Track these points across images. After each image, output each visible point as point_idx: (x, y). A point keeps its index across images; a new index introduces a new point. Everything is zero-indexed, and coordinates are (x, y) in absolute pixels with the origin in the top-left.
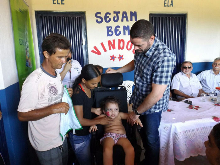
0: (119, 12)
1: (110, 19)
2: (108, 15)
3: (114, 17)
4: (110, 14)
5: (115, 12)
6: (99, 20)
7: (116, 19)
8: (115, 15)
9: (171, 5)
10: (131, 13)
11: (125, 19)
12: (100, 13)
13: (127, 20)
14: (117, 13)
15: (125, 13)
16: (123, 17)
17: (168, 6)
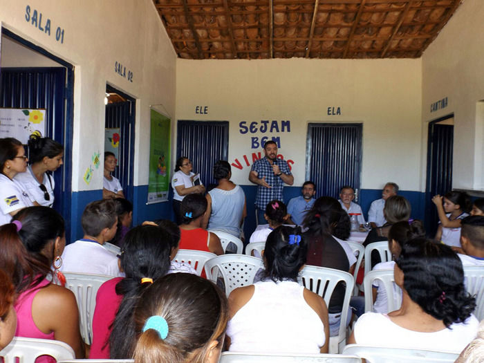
0: (268, 122)
1: (256, 129)
2: (254, 125)
3: (262, 127)
4: (256, 123)
5: (262, 122)
6: (244, 130)
7: (263, 129)
8: (263, 124)
9: (337, 113)
10: (283, 122)
11: (274, 129)
12: (245, 123)
13: (278, 131)
14: (265, 122)
15: (275, 122)
16: (272, 127)
17: (334, 114)
